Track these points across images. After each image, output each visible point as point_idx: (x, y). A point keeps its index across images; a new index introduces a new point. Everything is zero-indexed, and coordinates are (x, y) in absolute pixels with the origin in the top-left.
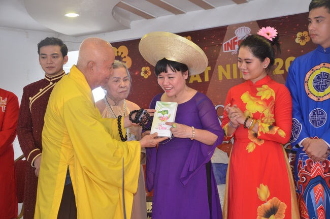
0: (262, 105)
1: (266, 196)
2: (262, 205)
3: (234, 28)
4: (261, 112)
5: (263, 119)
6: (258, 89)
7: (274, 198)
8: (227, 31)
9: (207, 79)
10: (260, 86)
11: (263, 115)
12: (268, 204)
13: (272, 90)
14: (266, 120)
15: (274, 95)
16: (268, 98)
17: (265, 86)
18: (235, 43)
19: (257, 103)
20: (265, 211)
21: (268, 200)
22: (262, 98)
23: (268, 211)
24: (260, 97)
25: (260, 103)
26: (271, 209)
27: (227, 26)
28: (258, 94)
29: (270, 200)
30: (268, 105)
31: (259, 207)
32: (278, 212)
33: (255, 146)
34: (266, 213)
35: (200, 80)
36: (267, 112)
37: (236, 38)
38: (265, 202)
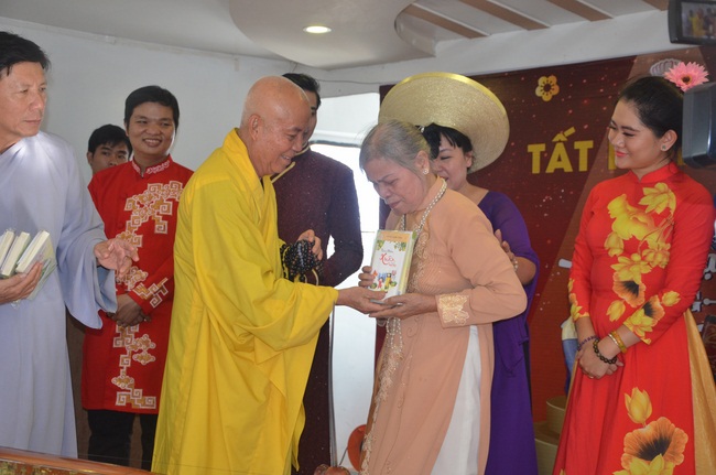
0: (645, 224)
1: (644, 413)
2: (635, 431)
3: (649, 61)
4: (639, 238)
5: (645, 253)
6: (646, 190)
7: (661, 419)
8: (634, 67)
9: (583, 167)
10: (652, 185)
11: (645, 246)
12: (648, 431)
13: (672, 195)
14: (652, 255)
15: (673, 206)
16: (659, 211)
17: (661, 186)
19: (636, 219)
20: (642, 445)
21: (648, 421)
22: (648, 210)
23: (648, 444)
24: (645, 207)
25: (641, 219)
26: (655, 441)
28: (643, 202)
29: (653, 423)
30: (657, 224)
31: (628, 435)
32: (669, 449)
33: (624, 308)
34: (644, 448)
35: (568, 168)
36: (655, 240)
38: (640, 426)
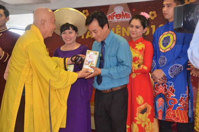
0: (138, 53)
1: (141, 102)
2: (139, 107)
4: (137, 57)
5: (138, 61)
7: (146, 103)
10: (138, 43)
11: (139, 59)
12: (143, 107)
13: (143, 45)
14: (140, 61)
15: (144, 47)
16: (141, 49)
17: (140, 43)
18: (114, 16)
19: (135, 52)
20: (141, 110)
21: (143, 104)
22: (138, 49)
23: (143, 110)
24: (137, 49)
25: (137, 52)
26: (144, 109)
27: (109, 5)
28: (136, 47)
29: (144, 104)
30: (141, 53)
31: (138, 108)
32: (147, 111)
36: (141, 57)
37: (115, 13)
38: (141, 105)
